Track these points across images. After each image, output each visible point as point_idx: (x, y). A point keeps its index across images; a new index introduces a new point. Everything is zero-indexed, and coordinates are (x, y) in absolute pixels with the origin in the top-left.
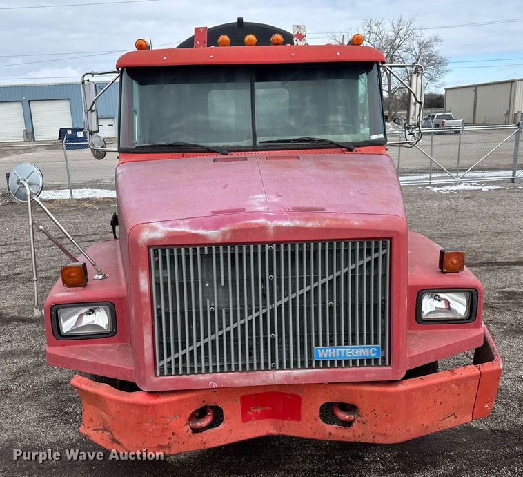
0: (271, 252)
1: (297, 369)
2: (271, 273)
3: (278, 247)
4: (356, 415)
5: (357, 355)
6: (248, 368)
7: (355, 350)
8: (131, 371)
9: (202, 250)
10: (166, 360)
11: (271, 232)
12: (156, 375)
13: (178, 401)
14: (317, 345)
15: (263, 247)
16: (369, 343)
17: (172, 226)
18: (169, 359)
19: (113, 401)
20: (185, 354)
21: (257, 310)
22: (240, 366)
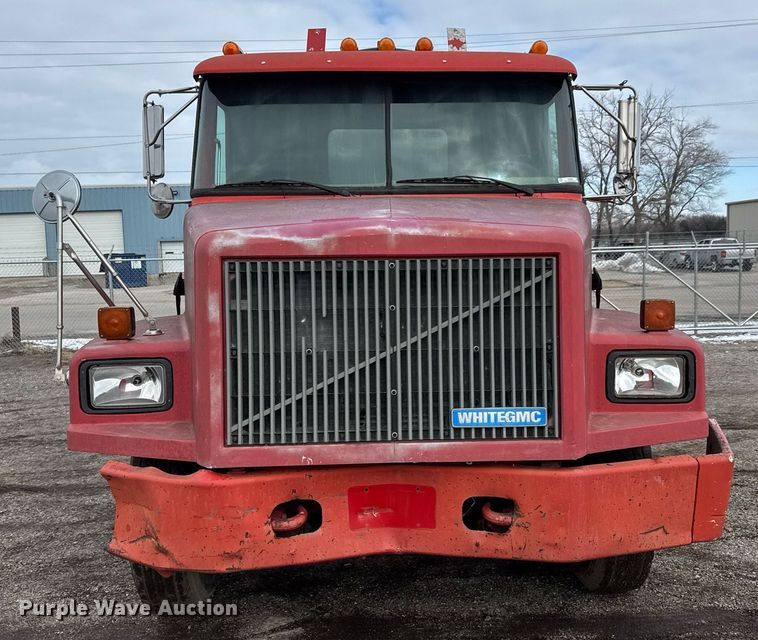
0: (392, 271)
1: (429, 440)
2: (393, 301)
3: (403, 264)
4: (515, 516)
5: (513, 420)
6: (358, 438)
7: (510, 415)
8: (191, 445)
9: (297, 265)
10: (241, 423)
11: (392, 242)
12: (225, 445)
13: (256, 485)
14: (457, 405)
15: (382, 264)
16: (529, 403)
17: (256, 233)
18: (245, 423)
19: (161, 485)
20: (269, 416)
21: (373, 354)
22: (347, 434)
